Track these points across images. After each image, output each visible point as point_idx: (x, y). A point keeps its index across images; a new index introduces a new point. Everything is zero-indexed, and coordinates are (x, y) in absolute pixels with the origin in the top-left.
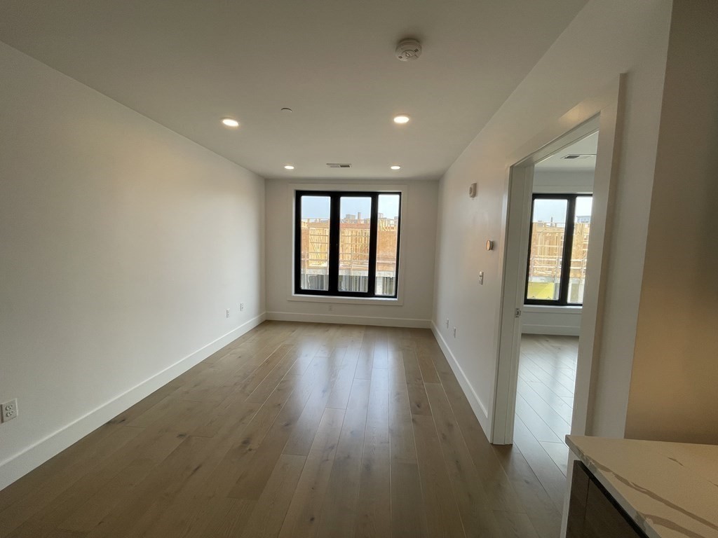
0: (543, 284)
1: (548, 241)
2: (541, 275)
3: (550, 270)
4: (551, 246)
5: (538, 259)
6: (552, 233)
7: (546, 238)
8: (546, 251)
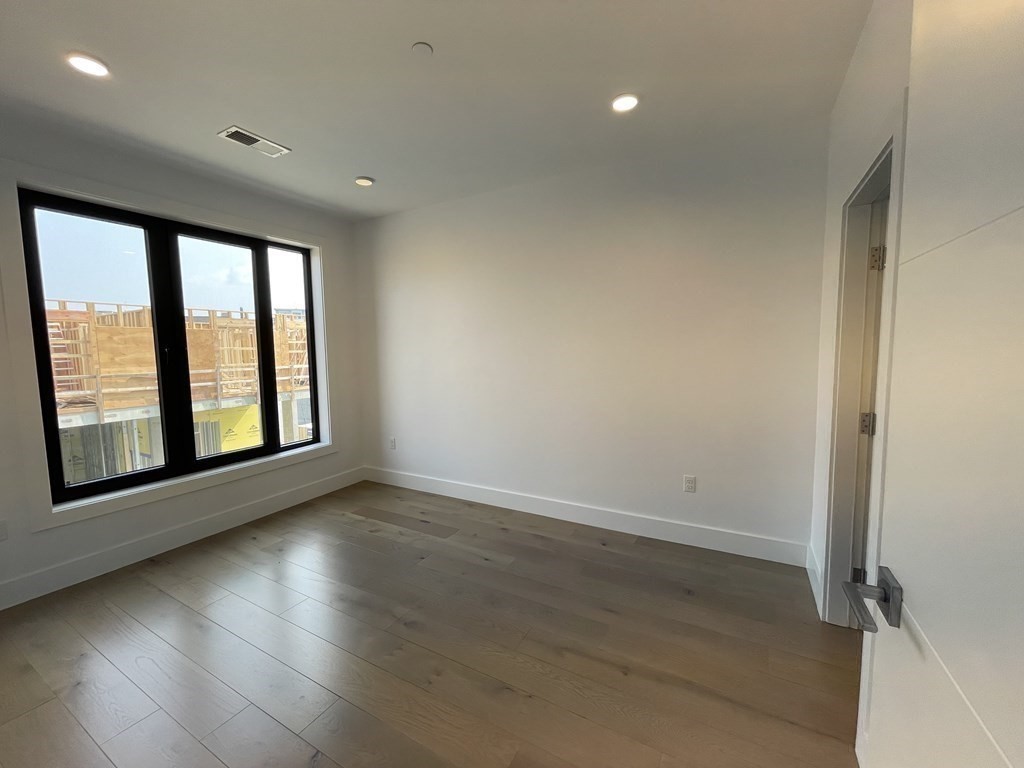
0: (241, 410)
1: (238, 342)
2: (235, 396)
3: (248, 385)
4: (244, 348)
5: (225, 370)
6: (242, 328)
7: (235, 337)
8: (239, 356)
